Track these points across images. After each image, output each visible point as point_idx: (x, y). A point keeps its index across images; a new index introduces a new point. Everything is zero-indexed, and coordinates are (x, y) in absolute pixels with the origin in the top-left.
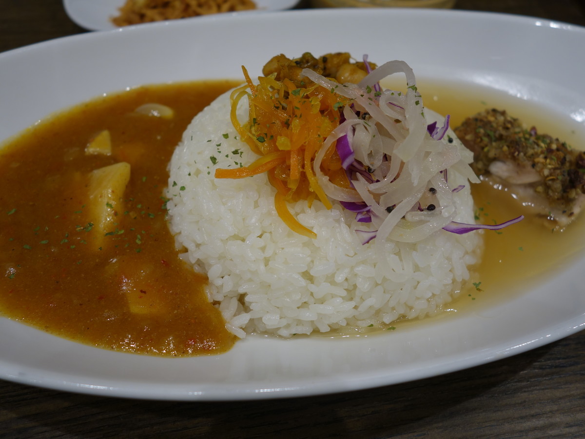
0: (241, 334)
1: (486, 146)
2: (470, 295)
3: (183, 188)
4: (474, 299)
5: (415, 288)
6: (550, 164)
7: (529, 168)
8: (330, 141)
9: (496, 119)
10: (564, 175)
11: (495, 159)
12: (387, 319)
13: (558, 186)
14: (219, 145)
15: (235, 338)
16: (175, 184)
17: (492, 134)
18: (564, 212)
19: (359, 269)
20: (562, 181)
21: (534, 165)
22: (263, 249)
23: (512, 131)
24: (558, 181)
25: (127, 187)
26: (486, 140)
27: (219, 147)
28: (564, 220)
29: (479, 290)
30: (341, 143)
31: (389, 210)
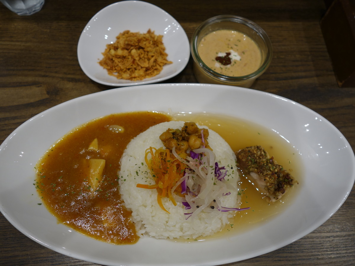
0: (141, 236)
1: (250, 165)
2: (228, 229)
3: (125, 180)
4: (229, 231)
5: (206, 228)
6: (271, 181)
7: (263, 180)
8: (179, 183)
9: (257, 152)
10: (275, 186)
11: (252, 171)
12: (194, 237)
13: (273, 189)
14: (140, 167)
15: (139, 237)
16: (122, 177)
17: (253, 160)
18: (274, 198)
19: (184, 224)
20: (274, 188)
21: (265, 180)
22: (152, 213)
23: (262, 160)
24: (273, 188)
25: (104, 170)
26: (250, 163)
27: (139, 168)
28: (274, 200)
29: (232, 227)
30: (183, 184)
31: (198, 207)
